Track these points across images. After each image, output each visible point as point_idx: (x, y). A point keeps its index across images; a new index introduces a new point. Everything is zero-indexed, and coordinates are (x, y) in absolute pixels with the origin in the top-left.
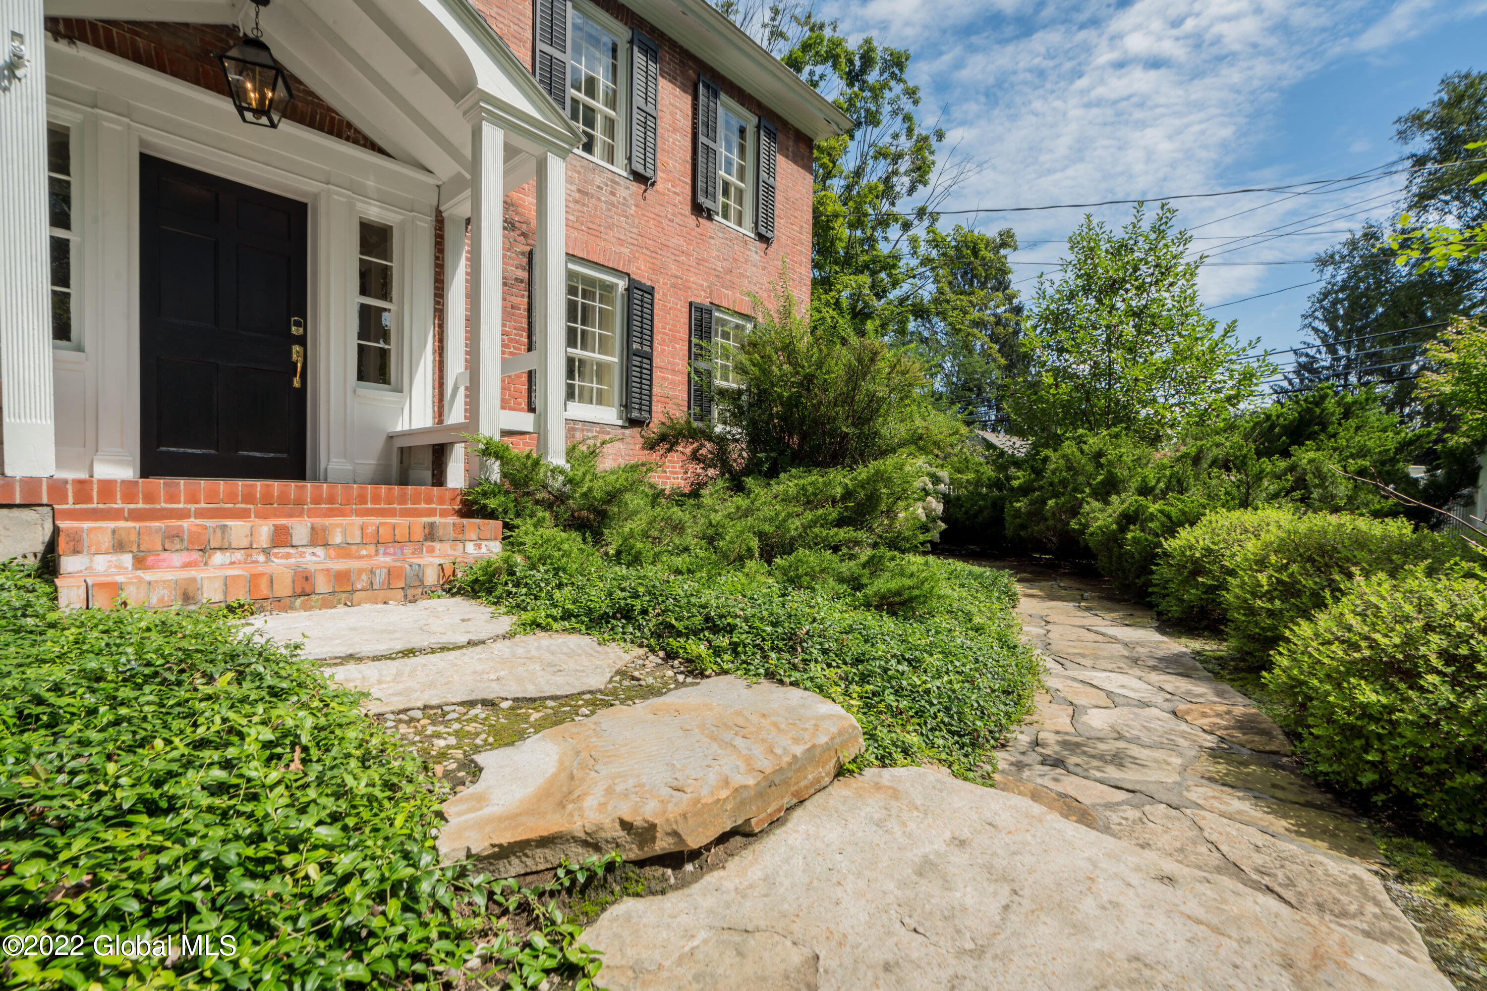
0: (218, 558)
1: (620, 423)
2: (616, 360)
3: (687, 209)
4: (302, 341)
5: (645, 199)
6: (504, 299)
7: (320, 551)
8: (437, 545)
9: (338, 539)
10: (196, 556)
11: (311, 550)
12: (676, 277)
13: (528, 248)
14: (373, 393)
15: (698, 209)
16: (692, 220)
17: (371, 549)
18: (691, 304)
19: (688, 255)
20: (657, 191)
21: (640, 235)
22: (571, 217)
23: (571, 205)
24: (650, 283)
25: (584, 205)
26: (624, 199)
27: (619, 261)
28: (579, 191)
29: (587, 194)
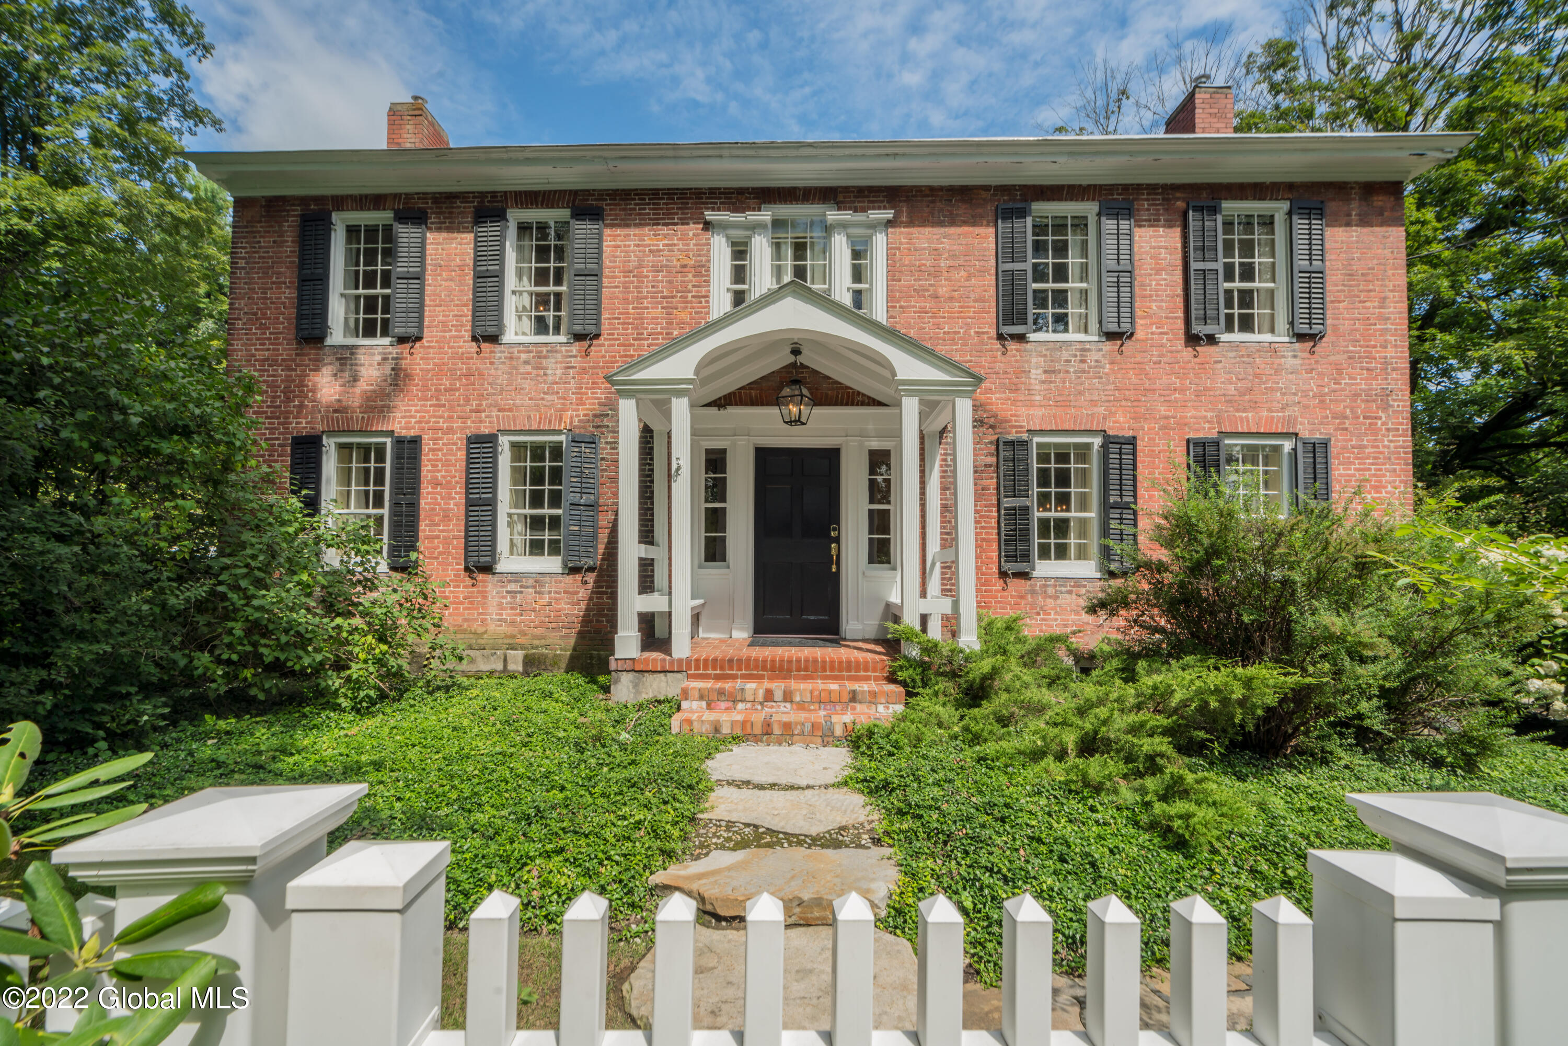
0: (740, 706)
1: (1098, 575)
2: (1093, 515)
3: (1180, 344)
4: (837, 540)
5: (1121, 353)
6: (975, 484)
7: (788, 705)
8: (858, 706)
9: (798, 699)
10: (731, 704)
11: (783, 704)
12: (1167, 417)
13: (996, 437)
14: (879, 571)
15: (1192, 339)
16: (1188, 353)
17: (817, 706)
18: (1188, 441)
19: (1182, 391)
20: (1137, 340)
21: (1117, 389)
22: (1038, 398)
23: (1037, 387)
24: (1131, 434)
25: (1051, 382)
26: (1097, 361)
27: (1092, 422)
28: (1045, 372)
29: (1054, 372)
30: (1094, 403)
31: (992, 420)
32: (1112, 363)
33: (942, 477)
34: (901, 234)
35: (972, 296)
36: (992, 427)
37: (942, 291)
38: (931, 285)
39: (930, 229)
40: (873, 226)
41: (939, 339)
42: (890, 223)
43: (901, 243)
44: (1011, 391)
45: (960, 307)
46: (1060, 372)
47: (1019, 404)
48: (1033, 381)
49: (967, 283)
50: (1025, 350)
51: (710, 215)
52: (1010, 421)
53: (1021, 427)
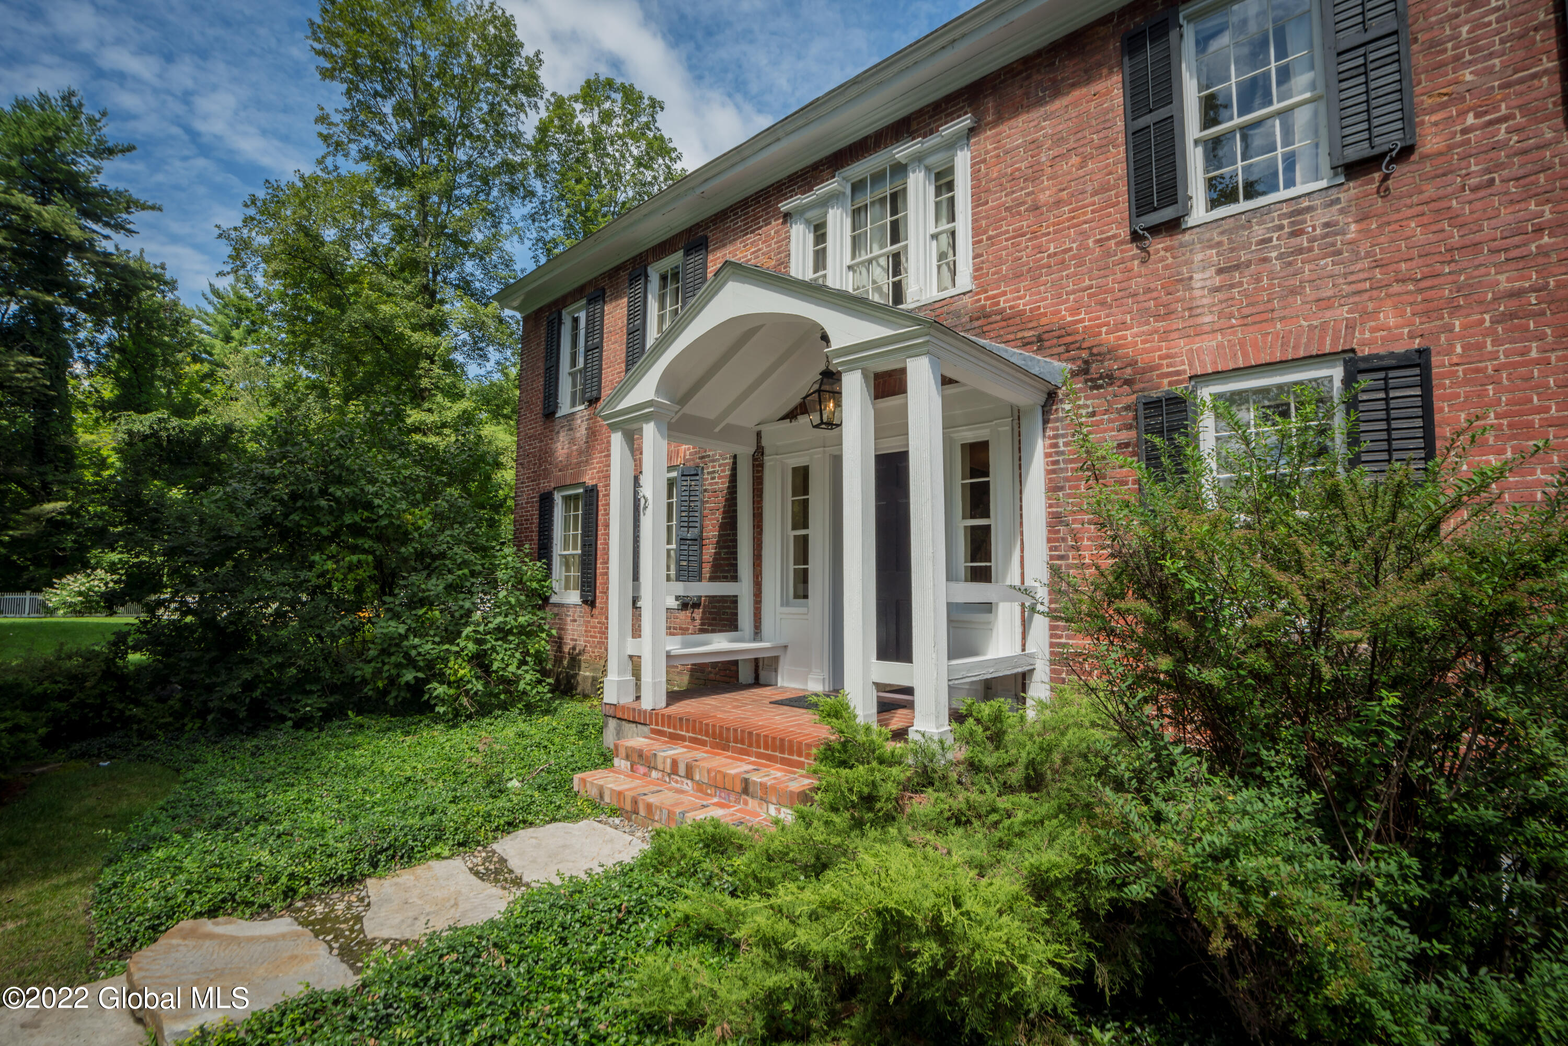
5: (1385, 193)
8: (750, 801)
13: (1134, 397)
17: (713, 790)
20: (1424, 157)
21: (1378, 264)
22: (1207, 319)
23: (1205, 301)
24: (1417, 343)
25: (1232, 286)
26: (1327, 225)
27: (1322, 339)
28: (1220, 271)
29: (1237, 267)
30: (1324, 303)
31: (1129, 370)
32: (1362, 218)
33: (1049, 472)
34: (986, 141)
35: (1089, 189)
36: (1128, 382)
37: (1045, 197)
38: (1028, 194)
39: (1025, 117)
40: (951, 145)
41: (1043, 267)
42: (972, 131)
43: (987, 152)
44: (1158, 317)
45: (1073, 211)
46: (1248, 264)
47: (1175, 335)
48: (1197, 293)
49: (1081, 173)
50: (1181, 245)
51: (785, 206)
52: (1159, 366)
53: (1178, 373)
